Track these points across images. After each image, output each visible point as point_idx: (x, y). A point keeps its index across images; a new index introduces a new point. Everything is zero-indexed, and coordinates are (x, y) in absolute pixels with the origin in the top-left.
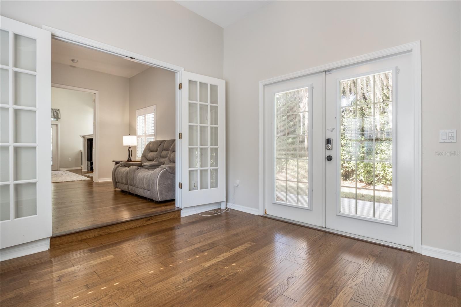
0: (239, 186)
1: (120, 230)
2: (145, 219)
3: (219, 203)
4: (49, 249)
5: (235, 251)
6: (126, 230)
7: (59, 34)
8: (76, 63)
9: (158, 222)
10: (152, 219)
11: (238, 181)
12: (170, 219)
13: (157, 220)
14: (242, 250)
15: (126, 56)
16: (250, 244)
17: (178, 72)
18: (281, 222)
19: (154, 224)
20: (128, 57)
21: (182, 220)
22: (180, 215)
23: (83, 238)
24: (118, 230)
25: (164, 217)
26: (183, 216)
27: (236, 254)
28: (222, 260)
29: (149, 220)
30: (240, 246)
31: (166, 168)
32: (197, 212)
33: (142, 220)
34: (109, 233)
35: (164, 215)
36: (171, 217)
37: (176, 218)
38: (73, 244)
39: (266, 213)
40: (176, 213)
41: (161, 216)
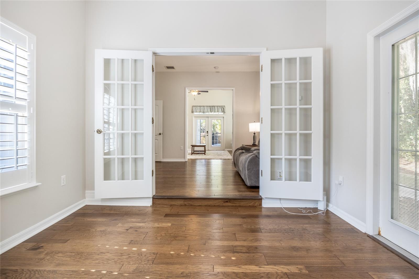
0: (342, 185)
1: (200, 204)
2: (223, 200)
3: (316, 201)
4: (151, 206)
5: (268, 269)
6: (205, 206)
7: (158, 51)
8: (217, 69)
9: (235, 206)
10: (230, 202)
11: (341, 179)
12: (249, 206)
13: (235, 204)
14: (277, 273)
15: (207, 53)
16: (299, 270)
17: (261, 54)
18: (397, 258)
19: (231, 207)
20: (209, 53)
21: (263, 210)
22: (261, 205)
23: (173, 204)
24: (198, 204)
25: (242, 203)
26: (264, 207)
27: (264, 273)
28: (240, 272)
29: (227, 202)
30: (282, 266)
31: (256, 154)
32: (282, 206)
33: (220, 200)
34: (191, 205)
35: (243, 201)
36: (251, 204)
37: (256, 206)
38: (165, 206)
39: (379, 234)
40: (256, 202)
41: (239, 200)
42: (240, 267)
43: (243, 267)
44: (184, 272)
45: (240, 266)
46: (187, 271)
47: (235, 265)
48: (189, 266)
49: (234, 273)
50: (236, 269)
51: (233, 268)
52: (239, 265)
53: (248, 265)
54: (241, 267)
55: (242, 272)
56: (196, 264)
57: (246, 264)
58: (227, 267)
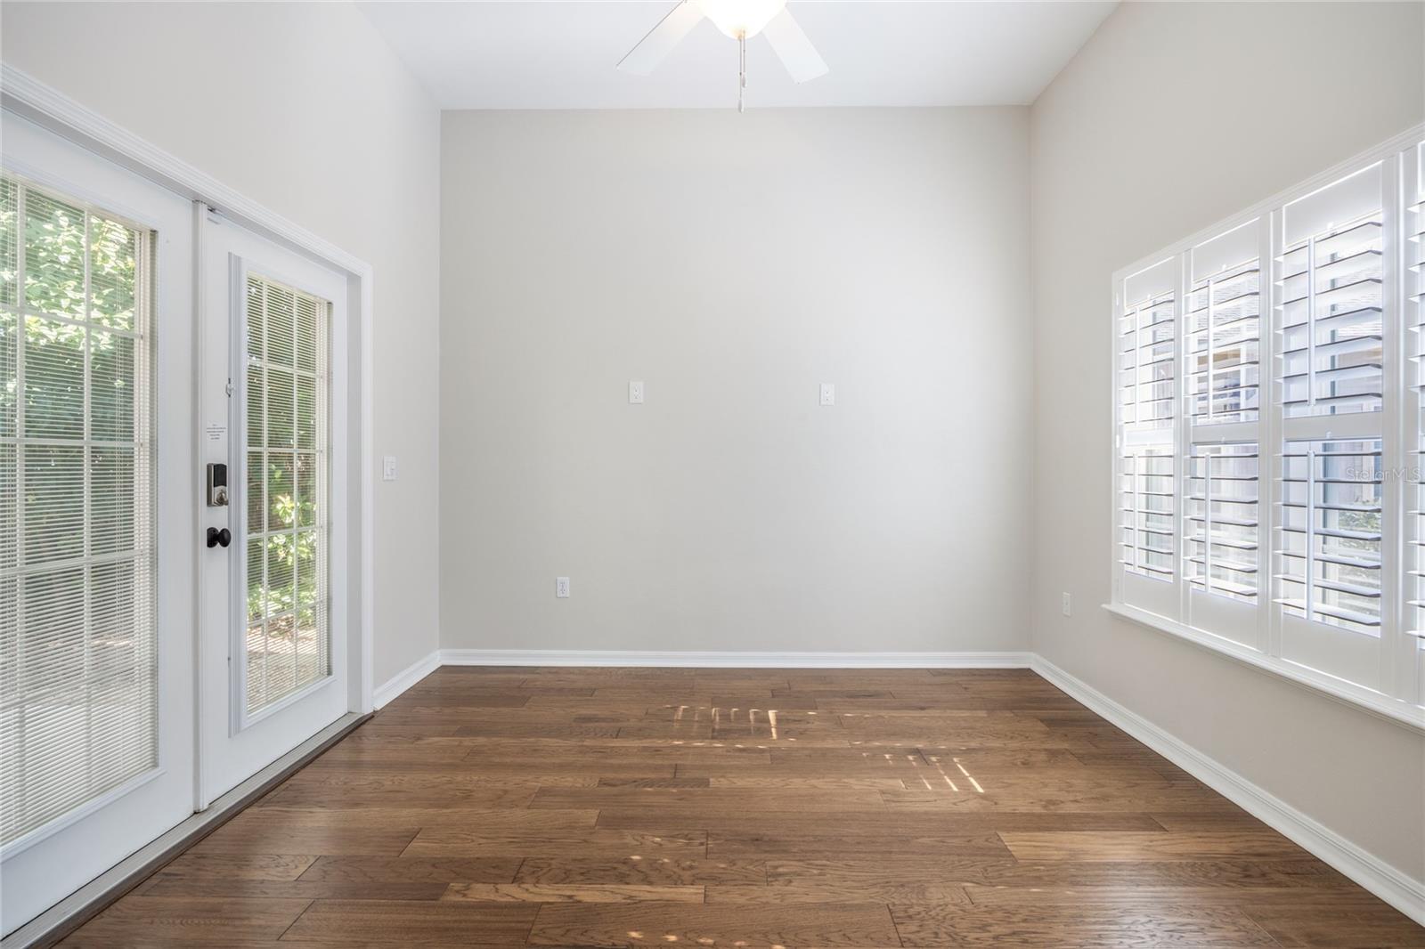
5: (552, 892)
42: (630, 897)
43: (619, 899)
44: (786, 886)
45: (629, 901)
46: (779, 887)
47: (639, 905)
48: (778, 901)
49: (650, 883)
50: (641, 894)
51: (649, 896)
52: (629, 904)
53: (600, 903)
54: (625, 899)
55: (628, 884)
56: (757, 907)
57: (607, 905)
58: (666, 898)
